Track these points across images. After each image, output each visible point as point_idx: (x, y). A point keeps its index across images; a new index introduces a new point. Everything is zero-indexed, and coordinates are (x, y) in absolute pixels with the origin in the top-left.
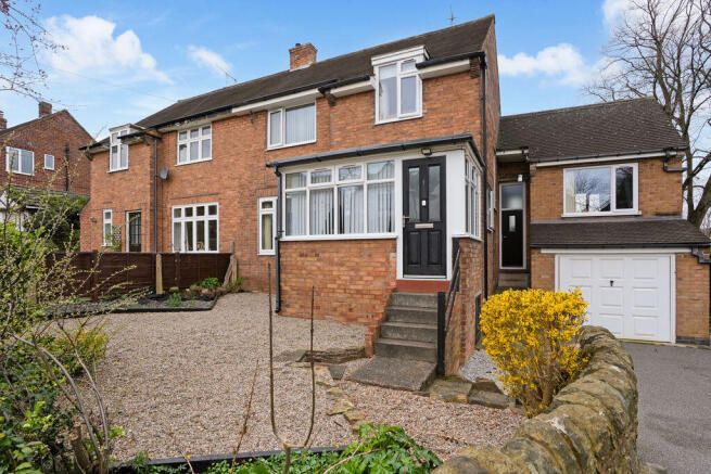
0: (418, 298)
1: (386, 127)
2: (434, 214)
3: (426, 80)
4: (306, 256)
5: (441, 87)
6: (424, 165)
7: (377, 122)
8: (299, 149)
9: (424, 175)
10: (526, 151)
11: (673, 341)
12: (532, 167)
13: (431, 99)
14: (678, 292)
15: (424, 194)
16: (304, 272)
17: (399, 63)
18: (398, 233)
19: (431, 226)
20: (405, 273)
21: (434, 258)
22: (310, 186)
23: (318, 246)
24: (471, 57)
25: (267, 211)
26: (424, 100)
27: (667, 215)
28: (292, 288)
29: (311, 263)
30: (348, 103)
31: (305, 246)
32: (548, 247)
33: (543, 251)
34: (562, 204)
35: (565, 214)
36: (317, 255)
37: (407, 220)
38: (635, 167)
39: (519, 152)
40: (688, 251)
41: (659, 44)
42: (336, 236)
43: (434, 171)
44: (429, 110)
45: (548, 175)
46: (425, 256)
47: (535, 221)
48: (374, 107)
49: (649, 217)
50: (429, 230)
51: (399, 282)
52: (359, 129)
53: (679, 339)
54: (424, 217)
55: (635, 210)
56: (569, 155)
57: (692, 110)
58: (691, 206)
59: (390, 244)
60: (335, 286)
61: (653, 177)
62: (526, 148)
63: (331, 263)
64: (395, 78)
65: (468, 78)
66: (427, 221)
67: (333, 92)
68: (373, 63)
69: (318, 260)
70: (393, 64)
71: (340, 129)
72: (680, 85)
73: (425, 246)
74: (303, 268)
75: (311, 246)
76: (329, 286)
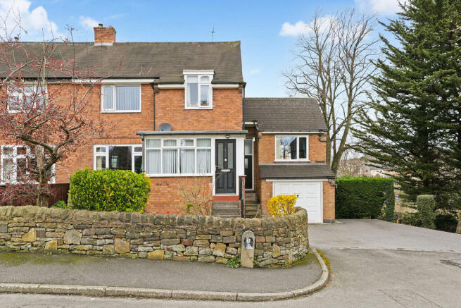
0: (225, 204)
1: (192, 112)
2: (231, 166)
3: (214, 89)
4: (161, 185)
5: (223, 94)
6: (225, 142)
7: (186, 108)
8: (128, 115)
9: (225, 147)
10: (256, 123)
11: (322, 222)
12: (260, 134)
13: (217, 100)
14: (324, 199)
15: (225, 156)
16: (159, 194)
17: (199, 77)
18: (213, 173)
19: (229, 170)
20: (216, 193)
21: (230, 186)
22: (162, 147)
23: (168, 180)
24: (240, 84)
25: (101, 154)
26: (213, 100)
27: (320, 162)
28: (152, 203)
29: (163, 188)
30: (167, 93)
31: (160, 180)
32: (270, 178)
33: (267, 180)
34: (274, 154)
35: (276, 160)
36: (168, 185)
37: (217, 168)
38: (307, 137)
39: (252, 123)
40: (327, 180)
41: (320, 51)
42: (178, 174)
43: (230, 145)
44: (216, 106)
45: (267, 138)
46: (226, 185)
47: (261, 163)
48: (184, 99)
49: (313, 163)
50: (228, 172)
51: (214, 197)
52: (174, 110)
53: (324, 221)
54: (226, 167)
55: (307, 159)
56: (278, 129)
57: (335, 98)
58: (335, 151)
59: (210, 178)
60: (178, 201)
61: (315, 143)
62: (256, 121)
63: (176, 188)
64: (197, 84)
65: (237, 92)
66: (227, 168)
67: (159, 86)
68: (184, 73)
69: (169, 187)
70: (196, 76)
71: (162, 109)
72: (329, 78)
73: (226, 180)
74: (158, 191)
75: (164, 180)
76: (175, 201)
